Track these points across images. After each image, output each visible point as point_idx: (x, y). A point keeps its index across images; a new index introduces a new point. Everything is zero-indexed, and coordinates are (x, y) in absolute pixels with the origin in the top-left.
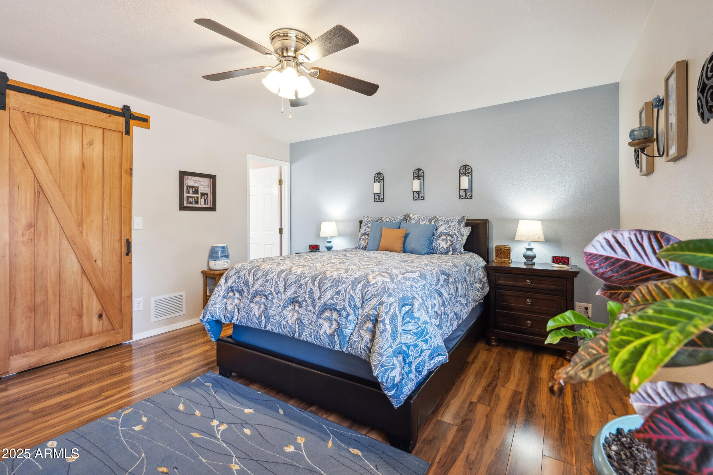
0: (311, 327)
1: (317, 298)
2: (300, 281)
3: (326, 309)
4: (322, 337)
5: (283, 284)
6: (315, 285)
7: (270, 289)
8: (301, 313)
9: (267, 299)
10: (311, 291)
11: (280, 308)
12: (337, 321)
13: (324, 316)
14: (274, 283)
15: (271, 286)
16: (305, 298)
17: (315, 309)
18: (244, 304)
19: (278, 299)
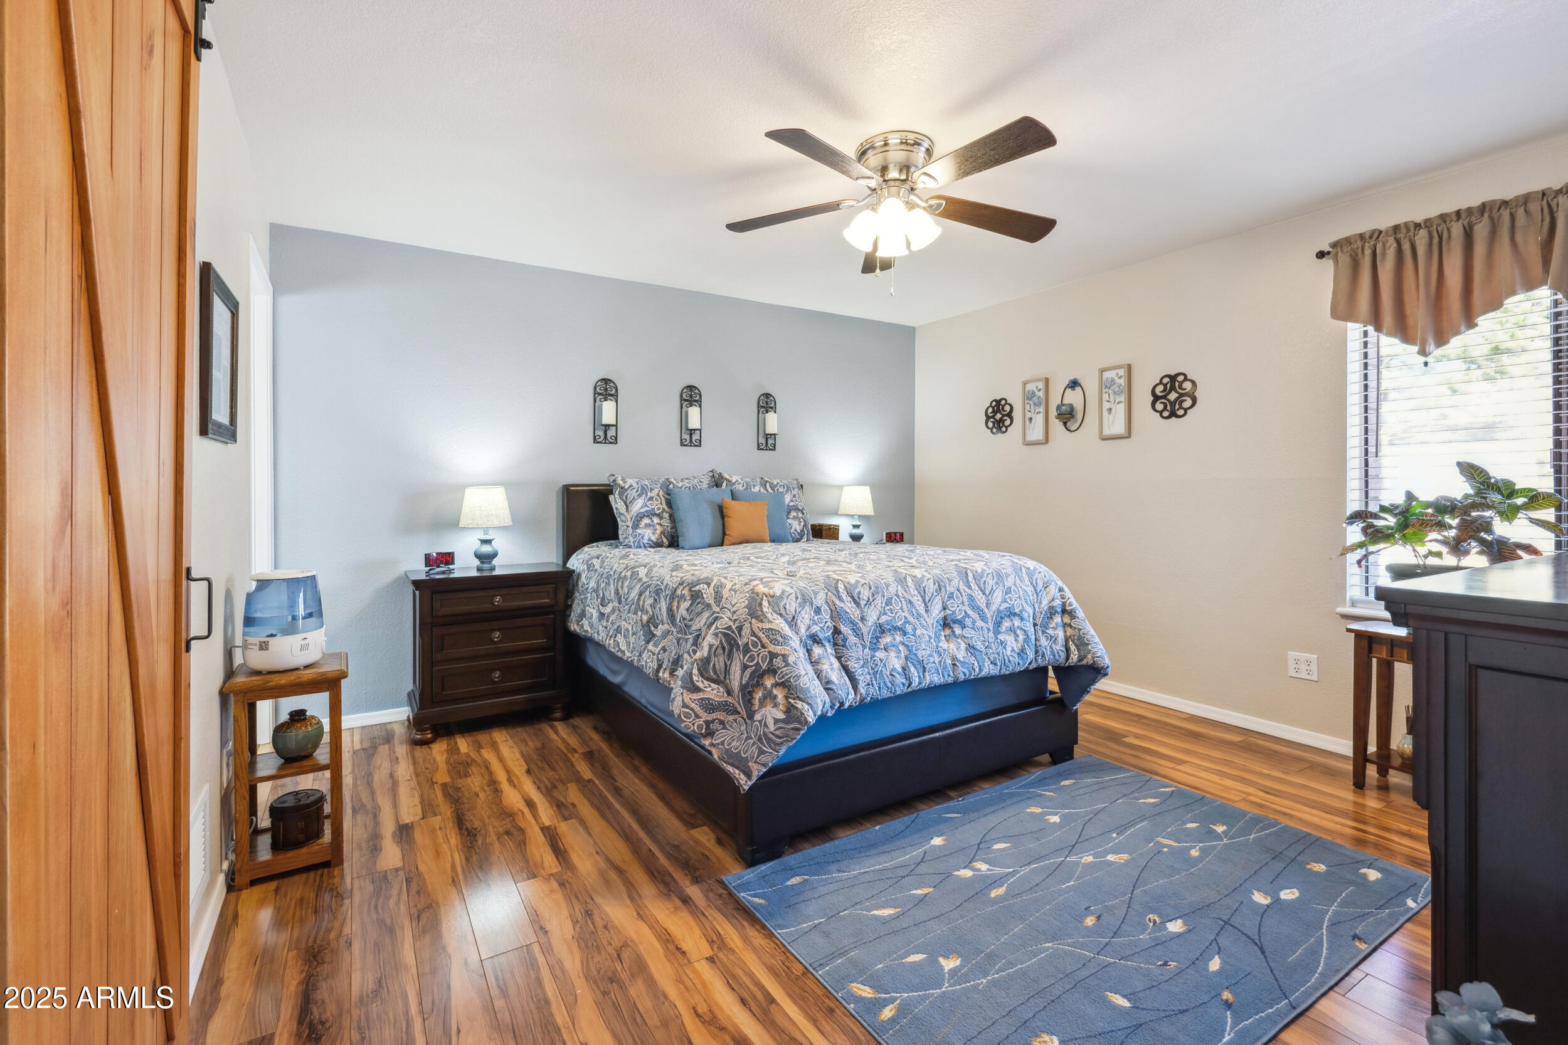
0: (991, 651)
1: (983, 606)
2: (946, 587)
3: (1002, 618)
4: (1011, 658)
5: (920, 598)
6: (973, 587)
7: (901, 614)
8: (969, 636)
9: (905, 634)
10: (971, 598)
11: (932, 640)
12: (1021, 629)
13: (1003, 628)
14: (904, 602)
15: (901, 609)
16: (965, 612)
17: (987, 623)
18: (859, 659)
19: (923, 627)
